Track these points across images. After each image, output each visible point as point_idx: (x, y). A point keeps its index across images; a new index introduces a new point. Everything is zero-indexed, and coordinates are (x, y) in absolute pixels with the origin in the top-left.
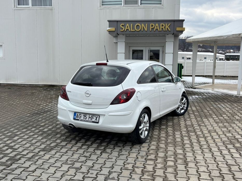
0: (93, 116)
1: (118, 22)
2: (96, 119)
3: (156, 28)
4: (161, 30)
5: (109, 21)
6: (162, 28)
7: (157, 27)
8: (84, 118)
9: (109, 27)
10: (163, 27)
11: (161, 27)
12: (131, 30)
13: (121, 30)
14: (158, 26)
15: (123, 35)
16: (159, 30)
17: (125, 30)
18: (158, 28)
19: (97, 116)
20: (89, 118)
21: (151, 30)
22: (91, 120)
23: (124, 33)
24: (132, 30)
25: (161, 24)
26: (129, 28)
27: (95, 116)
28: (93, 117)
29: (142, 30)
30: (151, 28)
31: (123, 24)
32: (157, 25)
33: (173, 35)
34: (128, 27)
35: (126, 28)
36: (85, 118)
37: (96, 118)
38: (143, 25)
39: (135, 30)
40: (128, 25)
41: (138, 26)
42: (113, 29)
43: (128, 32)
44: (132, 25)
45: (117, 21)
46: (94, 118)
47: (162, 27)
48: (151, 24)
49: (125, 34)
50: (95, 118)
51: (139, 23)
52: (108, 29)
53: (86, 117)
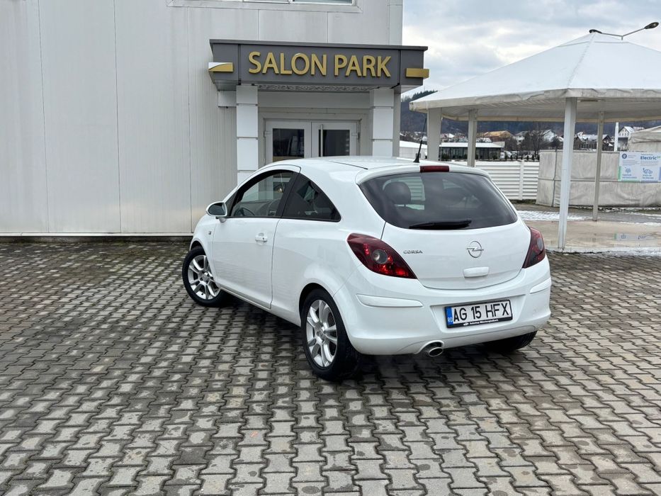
0: (494, 305)
1: (243, 48)
2: (505, 310)
3: (350, 68)
4: (365, 74)
5: (214, 44)
6: (368, 69)
7: (354, 65)
8: (476, 315)
9: (214, 61)
10: (371, 67)
11: (365, 66)
12: (279, 70)
13: (251, 70)
14: (356, 63)
15: (253, 85)
16: (360, 74)
17: (264, 71)
18: (357, 68)
19: (504, 303)
20: (487, 312)
21: (337, 73)
22: (495, 318)
23: (260, 78)
24: (283, 72)
25: (365, 58)
26: (274, 65)
27: (500, 303)
28: (496, 307)
29: (313, 73)
30: (337, 66)
31: (258, 54)
32: (354, 58)
33: (393, 90)
34: (270, 62)
35: (267, 65)
36: (478, 315)
37: (505, 308)
38: (314, 58)
39: (293, 72)
40: (270, 55)
41: (301, 61)
42: (228, 66)
43: (270, 78)
44: (282, 55)
45: (239, 45)
46: (498, 310)
47: (369, 66)
48: (337, 57)
49: (259, 82)
50: (500, 308)
51: (302, 52)
52: (212, 65)
53: (479, 312)
